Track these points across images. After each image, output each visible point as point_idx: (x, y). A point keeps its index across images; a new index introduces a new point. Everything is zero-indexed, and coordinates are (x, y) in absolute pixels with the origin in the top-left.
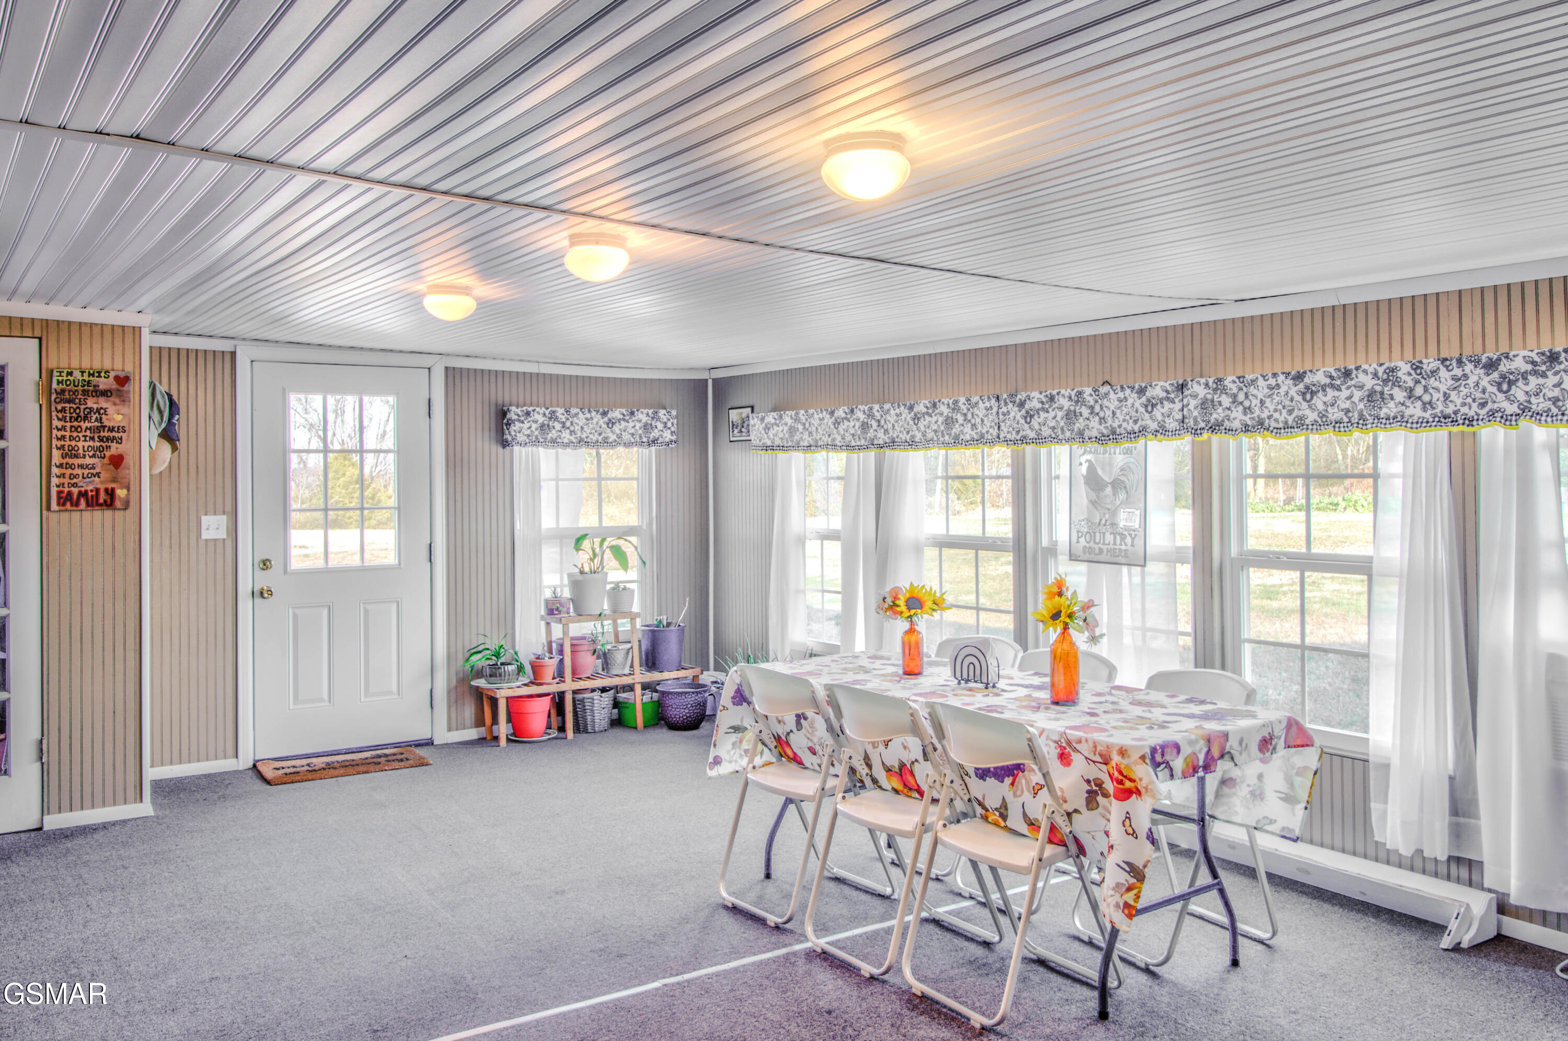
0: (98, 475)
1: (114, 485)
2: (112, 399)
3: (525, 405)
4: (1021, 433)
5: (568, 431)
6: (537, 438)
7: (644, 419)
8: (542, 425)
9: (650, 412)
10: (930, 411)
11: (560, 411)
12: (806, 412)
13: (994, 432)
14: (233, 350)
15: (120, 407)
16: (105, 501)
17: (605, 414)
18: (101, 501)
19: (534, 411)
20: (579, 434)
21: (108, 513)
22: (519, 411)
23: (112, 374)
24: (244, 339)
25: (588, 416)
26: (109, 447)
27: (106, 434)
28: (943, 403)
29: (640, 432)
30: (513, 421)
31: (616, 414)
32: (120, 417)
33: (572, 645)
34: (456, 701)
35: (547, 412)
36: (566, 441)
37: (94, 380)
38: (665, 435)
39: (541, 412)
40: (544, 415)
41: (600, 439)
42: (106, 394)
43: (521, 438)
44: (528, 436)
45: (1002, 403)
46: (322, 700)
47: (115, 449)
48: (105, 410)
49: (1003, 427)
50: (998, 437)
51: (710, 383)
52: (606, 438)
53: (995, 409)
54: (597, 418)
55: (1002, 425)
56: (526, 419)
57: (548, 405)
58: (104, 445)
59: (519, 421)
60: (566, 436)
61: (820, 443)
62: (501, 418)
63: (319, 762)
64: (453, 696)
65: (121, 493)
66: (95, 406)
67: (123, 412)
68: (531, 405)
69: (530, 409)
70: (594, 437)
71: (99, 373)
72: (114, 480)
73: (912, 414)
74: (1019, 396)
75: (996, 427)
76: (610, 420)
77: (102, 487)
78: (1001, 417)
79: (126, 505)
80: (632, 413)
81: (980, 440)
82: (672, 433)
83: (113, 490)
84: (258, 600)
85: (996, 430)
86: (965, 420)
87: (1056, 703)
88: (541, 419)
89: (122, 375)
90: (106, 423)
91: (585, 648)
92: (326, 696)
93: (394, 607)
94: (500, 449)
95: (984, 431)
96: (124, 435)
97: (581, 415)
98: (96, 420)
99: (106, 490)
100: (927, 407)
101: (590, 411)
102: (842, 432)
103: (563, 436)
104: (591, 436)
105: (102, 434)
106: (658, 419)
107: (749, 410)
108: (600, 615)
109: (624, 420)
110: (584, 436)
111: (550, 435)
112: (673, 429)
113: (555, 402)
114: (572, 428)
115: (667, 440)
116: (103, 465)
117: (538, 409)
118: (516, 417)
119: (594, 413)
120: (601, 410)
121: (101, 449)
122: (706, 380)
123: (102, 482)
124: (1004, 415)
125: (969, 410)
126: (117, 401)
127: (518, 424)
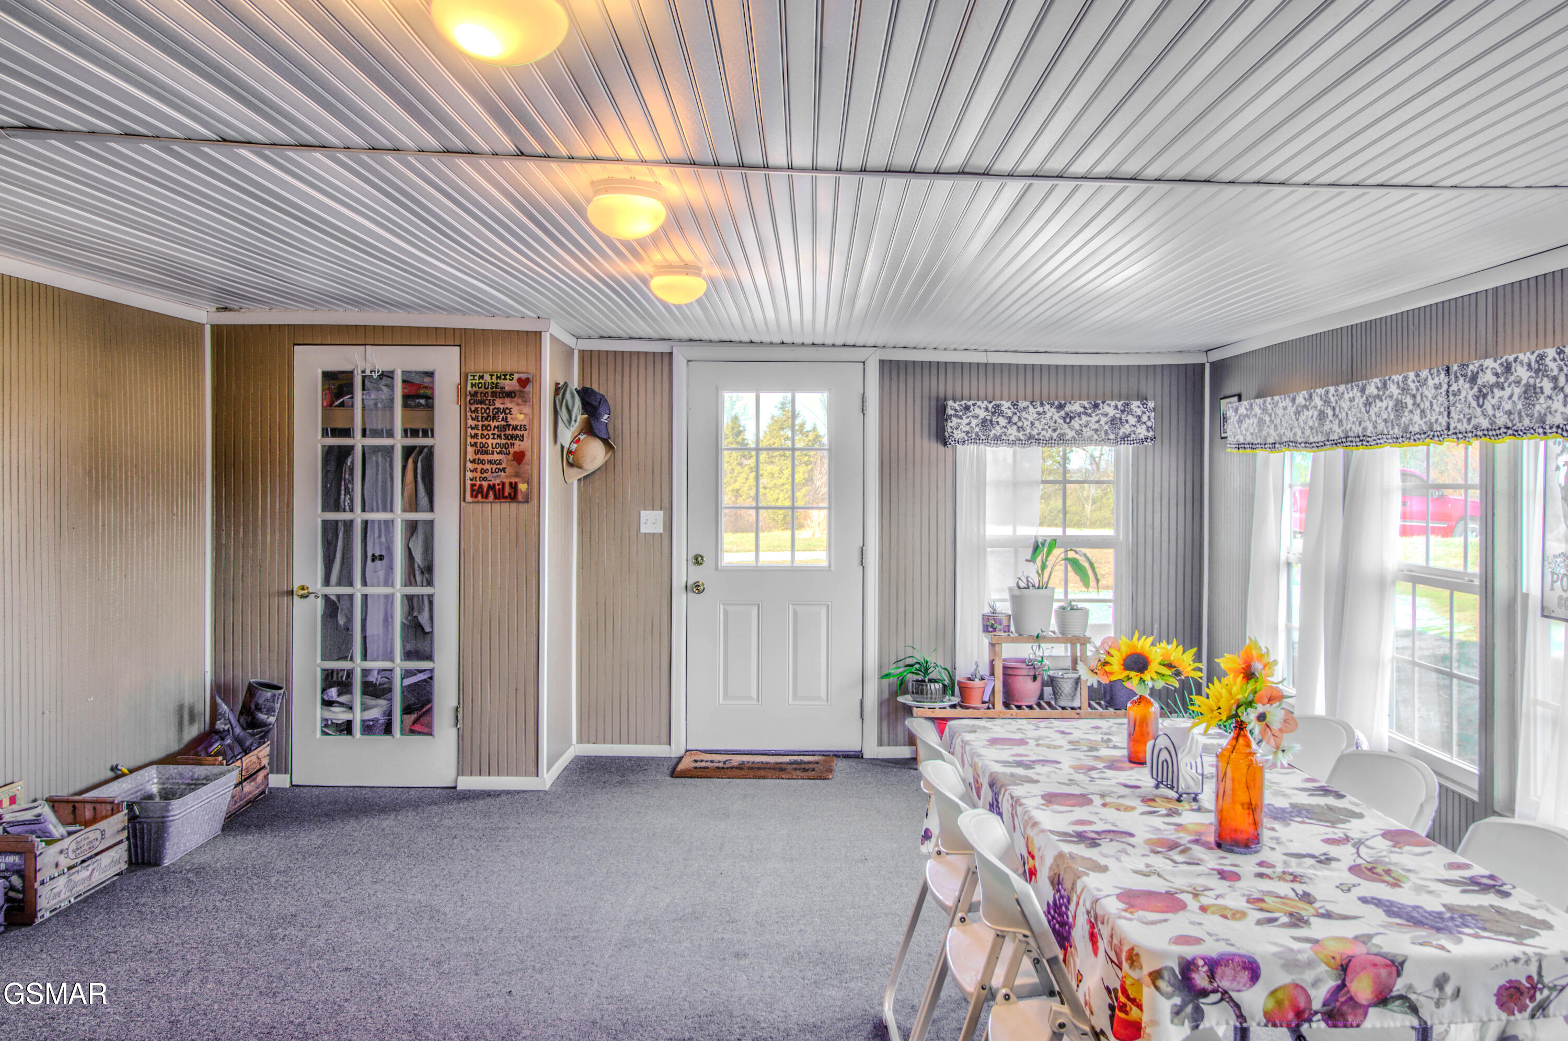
0: (504, 470)
1: (517, 480)
2: (516, 399)
3: (962, 400)
4: (1474, 422)
5: (1015, 427)
6: (977, 435)
7: (1111, 412)
8: (984, 421)
9: (1120, 404)
10: (1381, 393)
11: (1006, 405)
12: (1272, 399)
13: (1443, 420)
14: (669, 351)
15: (522, 407)
16: (510, 494)
17: (1061, 407)
18: (506, 494)
19: (974, 405)
20: (1028, 430)
21: (514, 506)
22: (956, 405)
23: (516, 376)
24: (680, 340)
25: (1040, 409)
26: (513, 444)
27: (511, 432)
28: (1393, 381)
29: (1106, 427)
30: (950, 417)
31: (1076, 407)
32: (522, 416)
33: (1005, 668)
34: (888, 715)
35: (990, 406)
36: (1012, 438)
37: (501, 382)
38: (1138, 431)
39: (983, 406)
40: (987, 409)
41: (1055, 435)
42: (510, 395)
43: (958, 435)
44: (967, 432)
45: (1452, 377)
46: (750, 698)
47: (518, 446)
48: (510, 409)
49: (1453, 414)
50: (1448, 429)
51: (1207, 367)
52: (1063, 435)
53: (1445, 387)
54: (1051, 412)
55: (1452, 409)
56: (965, 414)
57: (990, 397)
58: (509, 442)
59: (956, 416)
60: (1013, 432)
61: (1284, 439)
62: (940, 414)
63: (736, 760)
64: (885, 710)
65: (523, 487)
66: (502, 407)
67: (524, 411)
68: (970, 399)
69: (970, 403)
70: (1048, 434)
71: (505, 375)
72: (517, 475)
73: (1364, 398)
74: (1471, 367)
75: (1445, 414)
76: (1067, 414)
77: (507, 481)
78: (1451, 398)
79: (527, 500)
80: (1096, 406)
81: (1431, 434)
82: (1148, 429)
83: (516, 483)
84: (691, 595)
85: (1446, 418)
86: (1414, 404)
87: (1219, 846)
88: (982, 414)
89: (524, 376)
90: (511, 422)
91: (1024, 672)
92: (754, 695)
93: (824, 611)
94: (941, 447)
95: (1433, 420)
96: (525, 433)
97: (1031, 409)
98: (503, 419)
99: (511, 484)
100: (1377, 388)
101: (1042, 405)
102: (1302, 425)
103: (1009, 432)
104: (1044, 433)
105: (507, 432)
106: (1130, 412)
107: (1236, 399)
108: (1037, 637)
109: (1085, 414)
110: (1035, 432)
111: (993, 432)
112: (1149, 424)
113: (998, 394)
114: (1020, 424)
115: (1141, 436)
116: (508, 460)
117: (979, 403)
118: (953, 412)
119: (1047, 407)
120: (1056, 403)
121: (506, 446)
122: (1203, 365)
123: (507, 477)
124: (1454, 395)
125: (1418, 390)
126: (520, 401)
127: (955, 420)
